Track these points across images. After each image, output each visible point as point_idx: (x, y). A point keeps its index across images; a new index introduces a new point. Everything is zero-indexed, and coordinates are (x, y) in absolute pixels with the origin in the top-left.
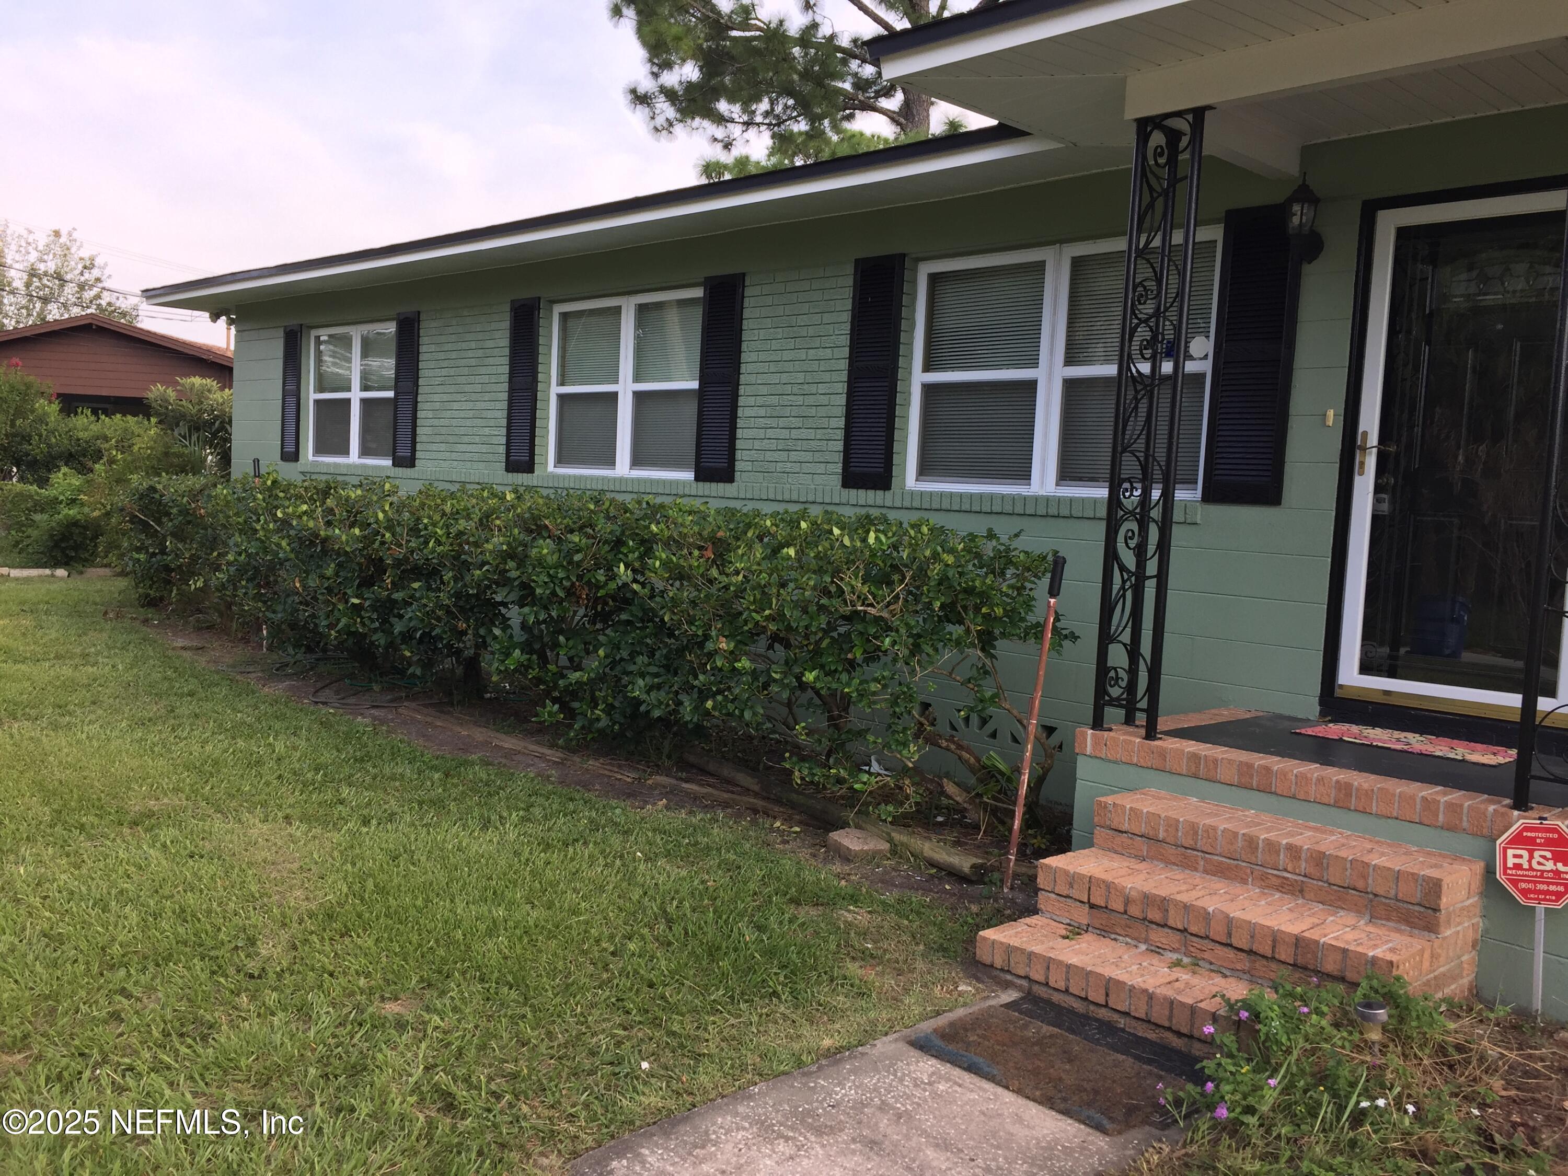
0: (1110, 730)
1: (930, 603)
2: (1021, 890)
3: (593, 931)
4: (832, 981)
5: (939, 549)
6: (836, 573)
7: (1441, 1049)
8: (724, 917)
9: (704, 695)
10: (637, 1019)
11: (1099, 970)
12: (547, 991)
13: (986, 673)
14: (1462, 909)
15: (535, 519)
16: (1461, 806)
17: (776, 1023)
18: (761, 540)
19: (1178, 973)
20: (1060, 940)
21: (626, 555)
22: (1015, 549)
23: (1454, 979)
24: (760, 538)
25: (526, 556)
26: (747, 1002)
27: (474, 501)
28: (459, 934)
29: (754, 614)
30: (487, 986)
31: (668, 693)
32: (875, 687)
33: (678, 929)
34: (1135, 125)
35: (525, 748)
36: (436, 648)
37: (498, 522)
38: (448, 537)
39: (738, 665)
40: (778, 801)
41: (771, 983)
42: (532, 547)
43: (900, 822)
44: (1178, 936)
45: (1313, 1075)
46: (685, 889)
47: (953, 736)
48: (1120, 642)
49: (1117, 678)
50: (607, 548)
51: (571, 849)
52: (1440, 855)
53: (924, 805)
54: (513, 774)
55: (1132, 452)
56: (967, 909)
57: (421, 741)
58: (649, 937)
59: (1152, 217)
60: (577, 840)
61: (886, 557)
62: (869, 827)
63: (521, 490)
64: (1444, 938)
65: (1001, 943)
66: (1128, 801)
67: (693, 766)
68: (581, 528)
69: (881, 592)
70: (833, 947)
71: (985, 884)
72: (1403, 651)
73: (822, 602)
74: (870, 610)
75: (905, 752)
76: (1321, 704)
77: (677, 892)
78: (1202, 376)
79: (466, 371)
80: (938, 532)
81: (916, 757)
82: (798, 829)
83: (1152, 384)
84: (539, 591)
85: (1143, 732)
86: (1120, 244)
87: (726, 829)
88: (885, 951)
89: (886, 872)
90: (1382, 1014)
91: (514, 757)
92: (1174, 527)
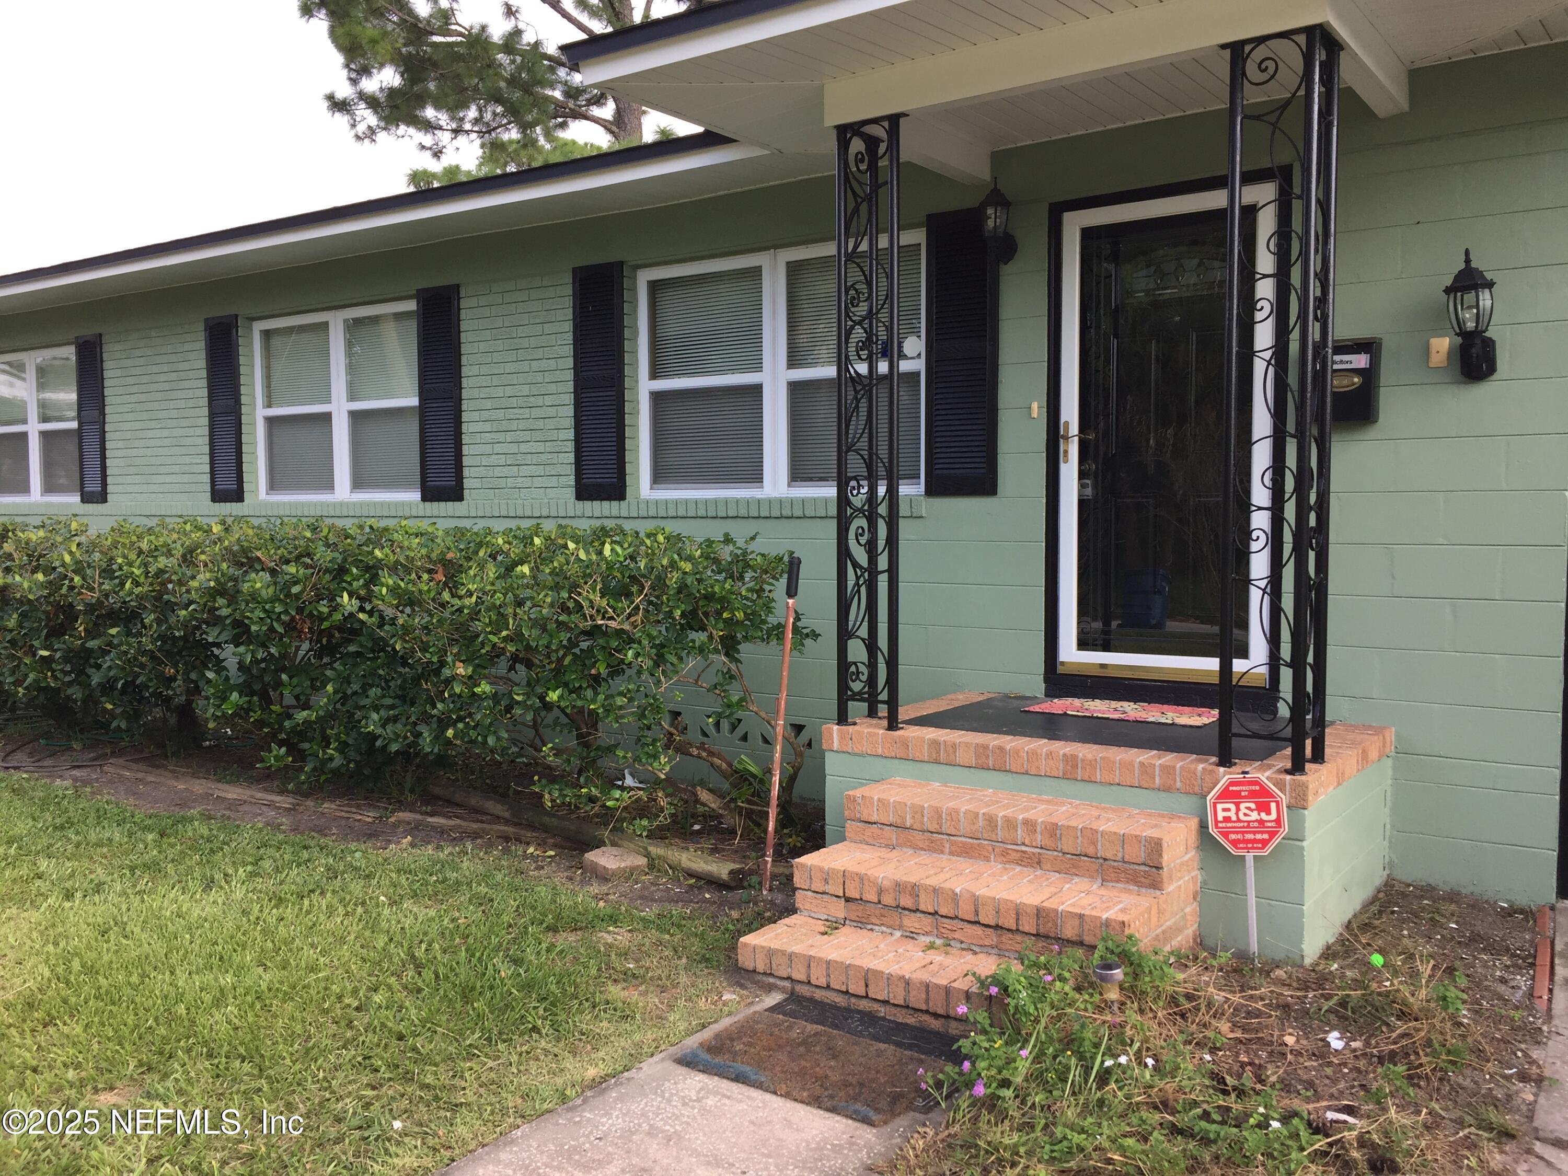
0: (855, 724)
1: (671, 612)
2: (779, 890)
3: (334, 987)
4: (594, 1007)
5: (676, 556)
6: (574, 588)
7: (1173, 1000)
8: (478, 955)
9: (444, 723)
10: (387, 1076)
11: (857, 962)
12: (284, 1059)
13: (732, 677)
14: (1182, 864)
15: (245, 551)
16: (1174, 767)
17: (537, 1059)
18: (495, 559)
19: (932, 956)
20: (819, 936)
21: (350, 584)
22: (752, 552)
23: (1180, 930)
24: (493, 557)
25: (238, 591)
26: (505, 1041)
27: (175, 536)
28: (181, 1009)
29: (490, 636)
30: (216, 1061)
31: (405, 725)
32: (620, 701)
33: (428, 974)
34: (835, 132)
35: (252, 797)
36: (142, 697)
37: (203, 557)
38: (147, 577)
39: (477, 690)
40: (531, 827)
41: (530, 1019)
42: (244, 582)
43: (657, 835)
44: (930, 919)
45: (1060, 1041)
46: (435, 928)
47: (703, 744)
48: (858, 637)
49: (858, 673)
50: (328, 577)
51: (306, 902)
52: (1160, 815)
53: (680, 815)
54: (238, 826)
55: (856, 451)
56: (727, 915)
57: (131, 801)
58: (396, 986)
59: (858, 223)
60: (313, 891)
61: (623, 568)
62: (625, 843)
63: (229, 521)
64: (1168, 894)
65: (763, 947)
66: (875, 792)
67: (438, 798)
68: (298, 559)
69: (620, 605)
70: (594, 972)
71: (744, 888)
72: (1114, 624)
73: (560, 618)
74: (613, 624)
75: (656, 764)
76: (1046, 681)
77: (425, 934)
78: (918, 374)
79: (159, 396)
80: (674, 540)
81: (668, 768)
82: (552, 853)
83: (870, 384)
84: (254, 628)
85: (885, 723)
86: (829, 249)
87: (477, 861)
88: (647, 969)
89: (643, 888)
90: (1118, 973)
91: (240, 808)
92: (901, 521)
